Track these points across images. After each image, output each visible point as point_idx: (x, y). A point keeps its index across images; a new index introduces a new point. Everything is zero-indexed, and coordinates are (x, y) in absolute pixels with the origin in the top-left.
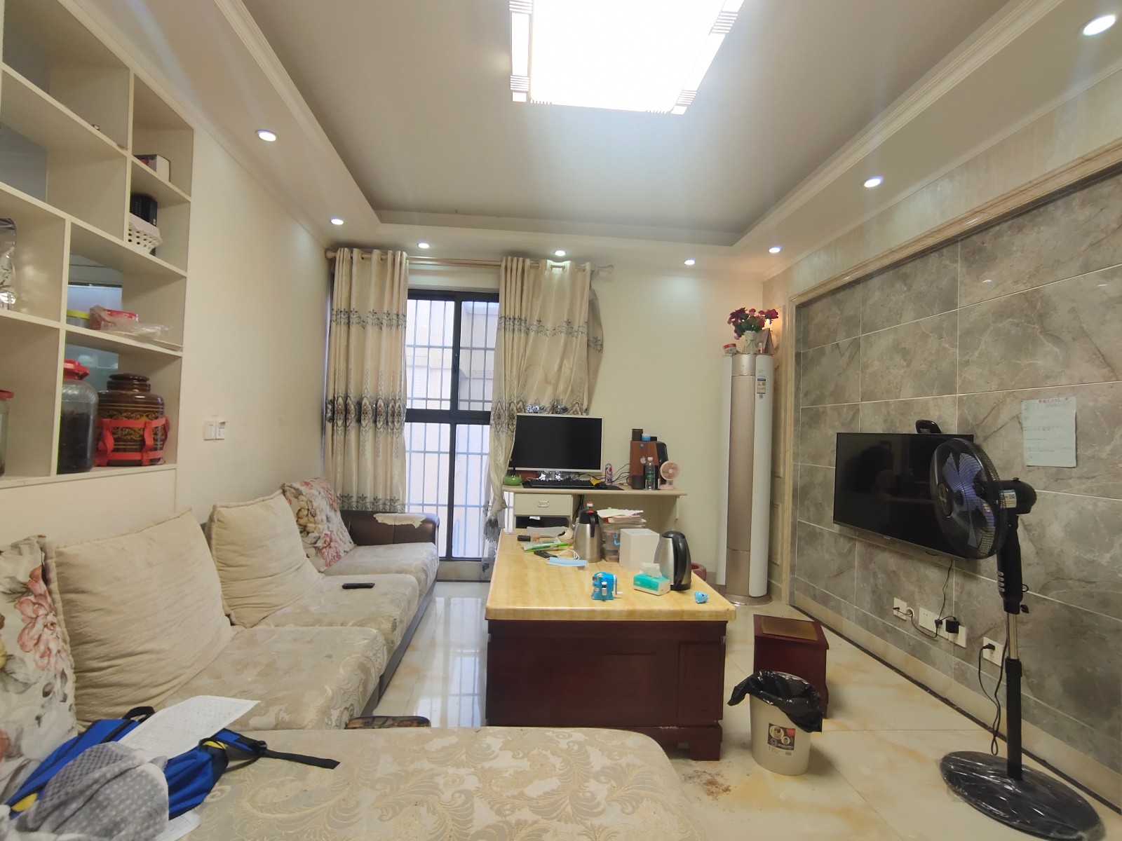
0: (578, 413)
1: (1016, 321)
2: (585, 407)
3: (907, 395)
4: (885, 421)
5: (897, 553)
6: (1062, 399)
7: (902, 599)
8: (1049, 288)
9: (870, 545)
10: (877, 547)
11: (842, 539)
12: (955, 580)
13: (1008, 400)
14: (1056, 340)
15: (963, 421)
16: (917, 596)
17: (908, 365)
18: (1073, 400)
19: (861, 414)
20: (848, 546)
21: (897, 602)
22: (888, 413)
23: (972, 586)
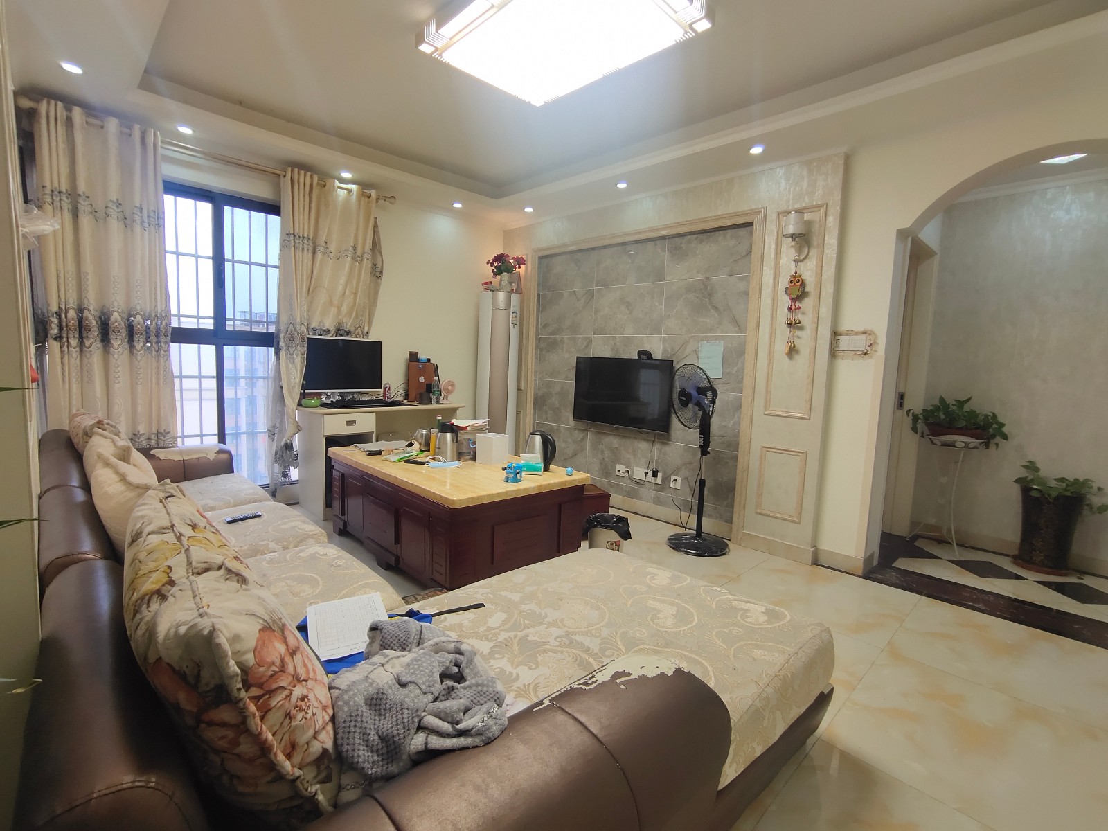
0: (360, 337)
1: (697, 295)
2: (366, 330)
3: (629, 332)
4: (612, 349)
5: (619, 436)
6: (717, 342)
7: (622, 464)
8: (714, 279)
9: (599, 433)
10: (604, 433)
11: (576, 432)
12: (657, 446)
13: (691, 340)
14: (716, 308)
15: (665, 351)
16: (632, 460)
17: (630, 313)
18: (722, 342)
19: (593, 344)
20: (581, 435)
21: (619, 467)
22: (615, 344)
23: (667, 449)
